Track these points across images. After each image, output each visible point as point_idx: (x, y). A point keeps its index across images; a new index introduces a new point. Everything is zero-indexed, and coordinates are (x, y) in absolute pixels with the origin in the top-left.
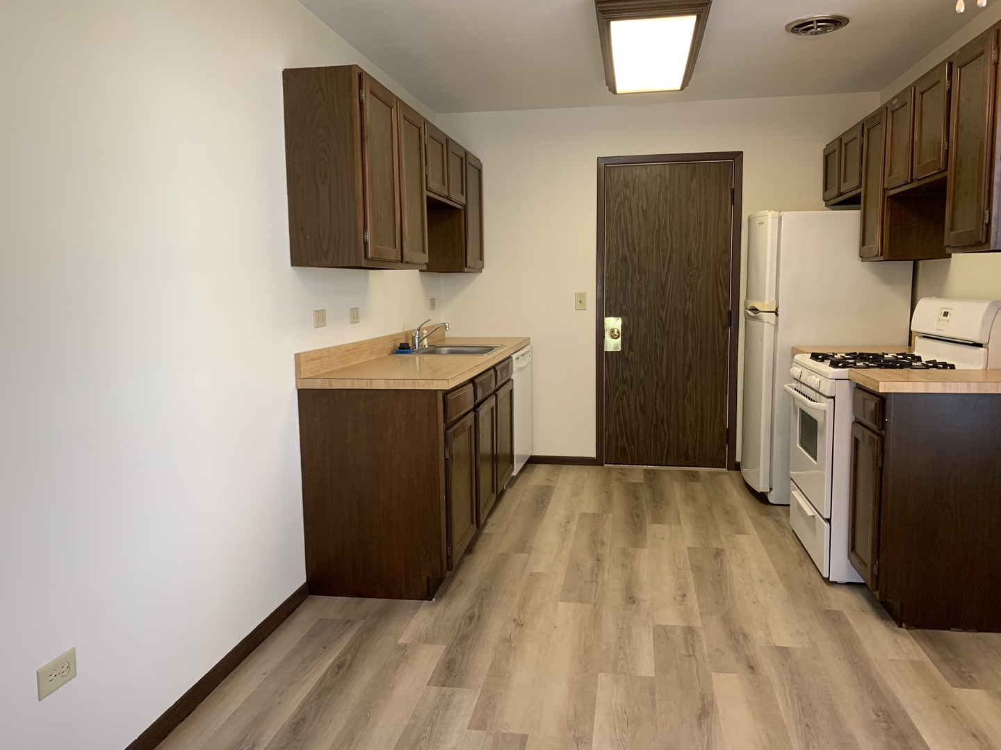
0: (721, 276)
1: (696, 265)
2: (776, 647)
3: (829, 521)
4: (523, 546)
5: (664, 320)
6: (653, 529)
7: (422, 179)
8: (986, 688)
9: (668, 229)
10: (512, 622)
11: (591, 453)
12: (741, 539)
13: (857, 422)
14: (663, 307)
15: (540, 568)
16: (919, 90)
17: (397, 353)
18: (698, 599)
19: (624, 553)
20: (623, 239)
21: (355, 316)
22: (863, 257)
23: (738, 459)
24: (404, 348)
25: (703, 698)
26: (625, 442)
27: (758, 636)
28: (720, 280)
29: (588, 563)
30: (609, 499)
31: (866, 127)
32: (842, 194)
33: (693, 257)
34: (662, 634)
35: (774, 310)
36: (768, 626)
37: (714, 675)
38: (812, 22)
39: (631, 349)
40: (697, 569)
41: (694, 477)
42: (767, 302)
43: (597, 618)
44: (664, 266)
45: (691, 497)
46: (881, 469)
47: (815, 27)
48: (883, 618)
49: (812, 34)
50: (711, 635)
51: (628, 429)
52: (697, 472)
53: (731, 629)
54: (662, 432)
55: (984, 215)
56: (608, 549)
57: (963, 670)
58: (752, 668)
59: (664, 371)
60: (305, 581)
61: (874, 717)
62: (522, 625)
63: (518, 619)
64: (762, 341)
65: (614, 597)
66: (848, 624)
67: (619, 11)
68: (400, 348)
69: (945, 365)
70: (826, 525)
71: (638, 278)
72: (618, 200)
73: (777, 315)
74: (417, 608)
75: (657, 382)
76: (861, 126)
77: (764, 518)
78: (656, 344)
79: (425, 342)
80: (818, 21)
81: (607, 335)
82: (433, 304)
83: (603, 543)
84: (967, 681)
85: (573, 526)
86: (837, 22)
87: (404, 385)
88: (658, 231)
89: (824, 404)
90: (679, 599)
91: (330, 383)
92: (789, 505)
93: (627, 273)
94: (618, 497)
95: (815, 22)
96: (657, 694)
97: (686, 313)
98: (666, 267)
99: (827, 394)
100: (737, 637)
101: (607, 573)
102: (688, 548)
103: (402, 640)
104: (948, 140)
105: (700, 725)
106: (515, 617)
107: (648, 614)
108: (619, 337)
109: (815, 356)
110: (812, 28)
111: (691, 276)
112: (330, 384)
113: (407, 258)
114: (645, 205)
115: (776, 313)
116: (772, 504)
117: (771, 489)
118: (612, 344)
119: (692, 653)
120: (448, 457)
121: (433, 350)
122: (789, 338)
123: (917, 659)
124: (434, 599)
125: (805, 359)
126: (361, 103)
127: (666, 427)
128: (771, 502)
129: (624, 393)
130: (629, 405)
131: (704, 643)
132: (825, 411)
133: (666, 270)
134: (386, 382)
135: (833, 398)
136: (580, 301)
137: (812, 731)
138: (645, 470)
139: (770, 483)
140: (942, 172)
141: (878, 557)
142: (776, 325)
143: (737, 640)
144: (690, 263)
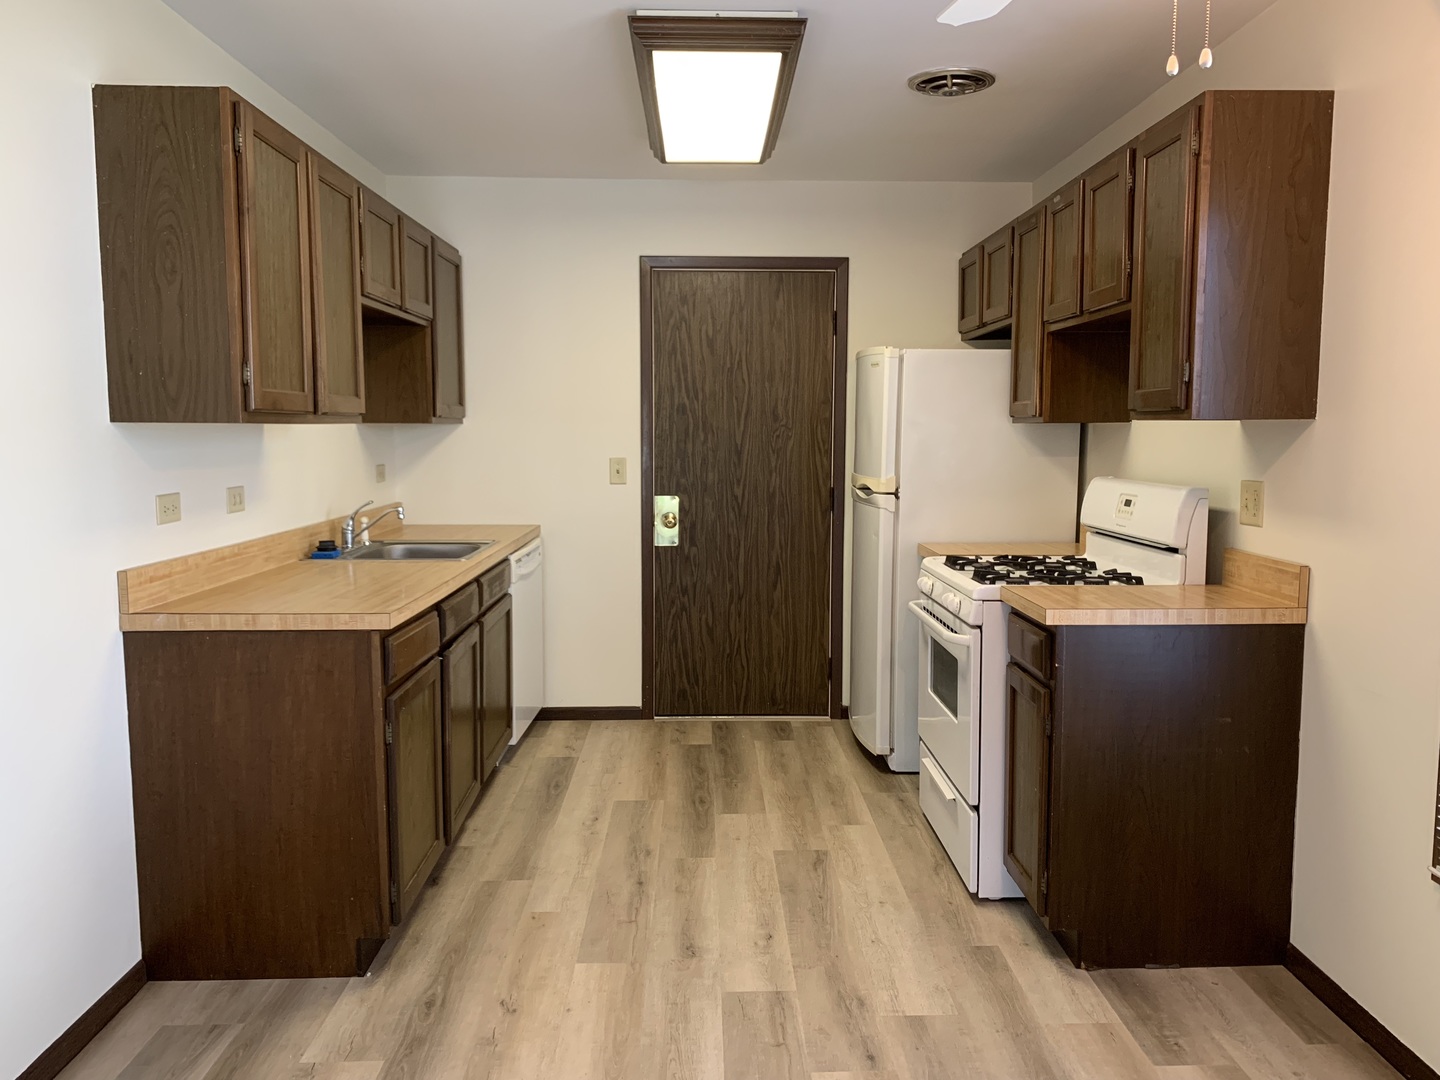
0: (820, 440)
1: (785, 420)
2: (906, 1017)
3: (976, 808)
4: (522, 867)
5: (740, 501)
6: (726, 823)
7: (356, 280)
8: (1199, 1062)
9: (744, 367)
10: (499, 1007)
11: (635, 700)
12: (852, 832)
13: (1013, 664)
14: (739, 481)
15: (548, 905)
16: (1089, 185)
17: (314, 557)
18: (790, 939)
19: (681, 868)
20: (679, 380)
21: (236, 500)
22: (1015, 416)
23: (845, 702)
24: (326, 550)
26: (685, 681)
27: (880, 999)
28: (818, 443)
29: (625, 889)
30: (660, 775)
31: (1017, 232)
32: (983, 325)
33: (780, 409)
34: (736, 1007)
35: (893, 491)
36: (893, 982)
38: (945, 78)
39: (693, 543)
40: (789, 888)
41: (783, 732)
42: (883, 479)
43: (635, 988)
44: (739, 421)
45: (780, 765)
46: (1050, 738)
47: (950, 84)
48: (1054, 954)
49: (945, 94)
50: (810, 1003)
51: (690, 660)
52: (788, 724)
53: (839, 992)
54: (739, 666)
55: (1183, 370)
56: (656, 862)
57: (1167, 1033)
58: (871, 1058)
59: (742, 576)
60: (140, 957)
62: (514, 1011)
63: (507, 1000)
64: (877, 535)
65: (664, 948)
66: (1006, 968)
67: (664, 36)
68: (319, 549)
69: (1128, 579)
70: (973, 815)
71: (702, 439)
72: (672, 321)
73: (897, 497)
74: (338, 993)
75: (732, 591)
76: (1010, 231)
77: (884, 795)
78: (729, 536)
79: (365, 536)
80: (954, 77)
81: (658, 522)
82: (381, 473)
83: (648, 853)
84: (1172, 1052)
85: (604, 827)
86: (978, 80)
87: (313, 622)
88: (731, 370)
89: (968, 637)
90: (762, 943)
91: (181, 620)
92: (918, 773)
93: (687, 429)
94: (674, 771)
95: (949, 78)
97: (771, 490)
98: (742, 422)
99: (971, 621)
100: (849, 1004)
101: (653, 905)
102: (776, 853)
103: (307, 1058)
104: (1131, 259)
106: (503, 997)
107: (715, 975)
108: (675, 525)
109: (953, 562)
110: (946, 85)
111: (778, 436)
112: (182, 622)
113: (323, 406)
114: (710, 333)
115: (896, 495)
116: (894, 773)
117: (892, 750)
118: (667, 536)
119: (781, 1041)
120: (390, 740)
121: (377, 552)
122: (914, 532)
123: (1103, 1021)
124: (369, 974)
125: (937, 564)
126: (237, 152)
127: (744, 658)
128: (893, 767)
129: (683, 608)
130: (690, 627)
131: (800, 1020)
132: (968, 647)
133: (742, 429)
134: (280, 619)
135: (980, 627)
136: (618, 472)
138: (714, 723)
139: (891, 741)
140: (1123, 303)
141: (1047, 867)
142: (896, 513)
143: (848, 1010)
144: (776, 418)
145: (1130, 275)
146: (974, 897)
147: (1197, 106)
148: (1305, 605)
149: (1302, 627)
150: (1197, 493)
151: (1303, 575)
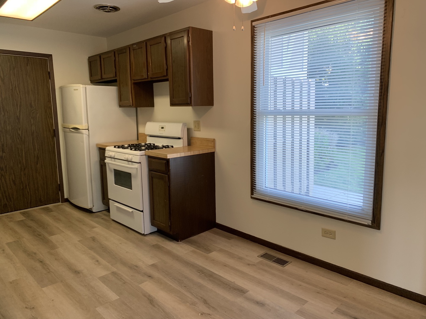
0: (48, 114)
1: (35, 107)
2: (150, 265)
3: (142, 211)
5: (21, 135)
6: (53, 238)
8: (215, 251)
9: (17, 89)
10: (26, 309)
12: (96, 230)
14: (20, 129)
15: (13, 278)
18: (104, 260)
19: (51, 254)
22: (120, 106)
23: (66, 197)
25: (145, 296)
27: (140, 264)
29: (38, 265)
30: (15, 232)
31: (117, 53)
32: (103, 79)
33: (33, 103)
34: (104, 279)
35: (87, 128)
36: (140, 259)
37: (140, 285)
38: (107, 7)
40: (91, 248)
41: (48, 210)
42: (84, 125)
43: (69, 287)
44: (17, 108)
45: (57, 219)
46: (169, 187)
48: (171, 241)
49: (106, 12)
50: (124, 272)
51: (7, 194)
52: (48, 207)
54: (27, 192)
55: (189, 94)
56: (40, 255)
57: (205, 247)
58: (150, 276)
59: (24, 160)
61: (199, 274)
63: (27, 306)
64: (83, 142)
65: (67, 274)
66: (164, 247)
70: (142, 213)
71: (3, 114)
73: (89, 130)
75: (21, 167)
78: (18, 148)
80: (110, 7)
83: (35, 254)
84: (209, 251)
85: (9, 251)
86: (115, 9)
88: (12, 90)
89: (136, 166)
90: (97, 263)
95: (109, 7)
96: (127, 304)
97: (32, 131)
98: (19, 108)
99: (136, 162)
100: (134, 268)
101: (52, 266)
102: (79, 241)
105: (154, 306)
106: (24, 306)
107: (91, 275)
109: (116, 147)
110: (107, 9)
111: (33, 113)
115: (88, 129)
116: (94, 213)
117: (93, 206)
119: (124, 282)
122: (99, 139)
123: (192, 250)
125: (112, 148)
127: (28, 189)
128: (94, 211)
131: (125, 276)
132: (137, 169)
133: (19, 110)
135: (140, 163)
137: (188, 287)
138: (20, 213)
139: (93, 204)
140: (164, 76)
141: (170, 219)
142: (89, 135)
143: (135, 269)
144: (31, 106)
145: (167, 69)
146: (143, 235)
147: (187, 30)
148: (214, 147)
149: (214, 152)
150: (185, 124)
151: (214, 141)
